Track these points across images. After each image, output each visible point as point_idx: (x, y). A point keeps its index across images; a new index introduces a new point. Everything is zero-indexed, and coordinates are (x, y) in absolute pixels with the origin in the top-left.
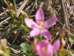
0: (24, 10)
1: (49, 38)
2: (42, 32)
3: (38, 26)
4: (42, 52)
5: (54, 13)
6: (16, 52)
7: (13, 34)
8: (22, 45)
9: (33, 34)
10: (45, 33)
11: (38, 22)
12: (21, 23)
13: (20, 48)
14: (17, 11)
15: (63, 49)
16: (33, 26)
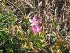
0: (29, 16)
1: (38, 27)
2: (36, 24)
3: (34, 22)
4: (35, 31)
5: (41, 18)
6: (25, 33)
7: (25, 26)
8: (28, 30)
9: (32, 25)
10: (37, 25)
11: (34, 21)
12: (28, 21)
13: (27, 32)
14: (26, 17)
15: (43, 31)
16: (32, 22)
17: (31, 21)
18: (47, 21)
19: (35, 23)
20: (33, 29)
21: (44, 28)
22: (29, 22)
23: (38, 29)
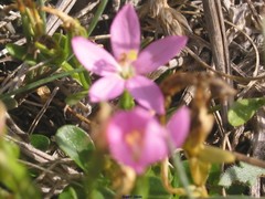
2: (132, 85)
3: (119, 68)
5: (178, 25)
8: (65, 133)
10: (144, 91)
15: (202, 146)
16: (101, 65)
17: (87, 53)
18: (232, 48)
19: (125, 69)
20: (114, 135)
21: (207, 121)
22: (74, 62)
23: (156, 136)
